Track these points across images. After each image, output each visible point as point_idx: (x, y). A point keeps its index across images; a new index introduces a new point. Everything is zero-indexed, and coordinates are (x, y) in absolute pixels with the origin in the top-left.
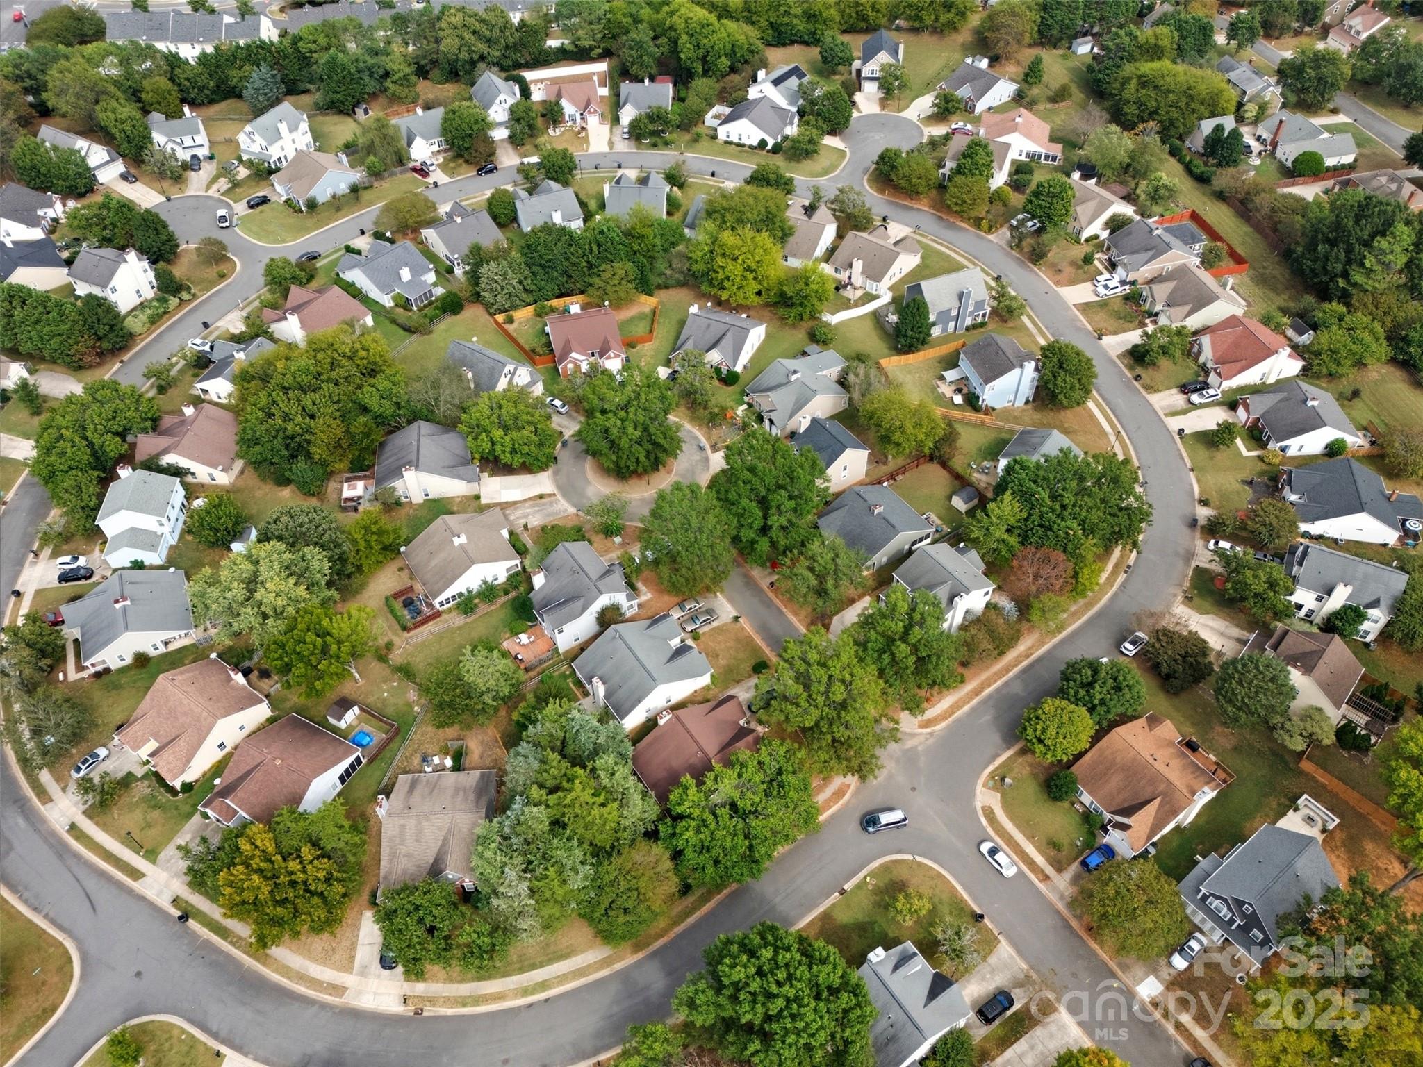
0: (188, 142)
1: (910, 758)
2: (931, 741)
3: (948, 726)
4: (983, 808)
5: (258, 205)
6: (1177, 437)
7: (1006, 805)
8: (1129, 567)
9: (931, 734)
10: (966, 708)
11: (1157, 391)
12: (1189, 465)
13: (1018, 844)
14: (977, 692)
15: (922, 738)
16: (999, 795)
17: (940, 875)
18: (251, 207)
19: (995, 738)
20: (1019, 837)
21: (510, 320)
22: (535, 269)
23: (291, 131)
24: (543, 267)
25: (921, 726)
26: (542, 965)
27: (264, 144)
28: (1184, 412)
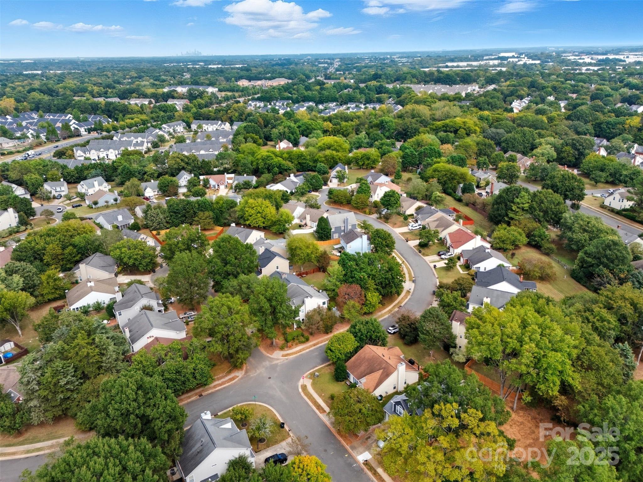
0: (58, 189)
1: (273, 368)
2: (286, 361)
3: (296, 357)
4: (302, 386)
5: (77, 206)
6: (433, 269)
7: (313, 385)
8: (401, 306)
9: (287, 359)
10: (308, 350)
11: (427, 255)
12: (437, 276)
13: (314, 398)
14: (314, 345)
15: (282, 360)
16: (311, 380)
17: (269, 410)
18: (73, 207)
19: (318, 361)
20: (316, 396)
21: (159, 234)
22: (171, 214)
23: (99, 185)
24: (175, 212)
25: (283, 356)
26: (44, 441)
27: (87, 188)
28: (438, 261)
